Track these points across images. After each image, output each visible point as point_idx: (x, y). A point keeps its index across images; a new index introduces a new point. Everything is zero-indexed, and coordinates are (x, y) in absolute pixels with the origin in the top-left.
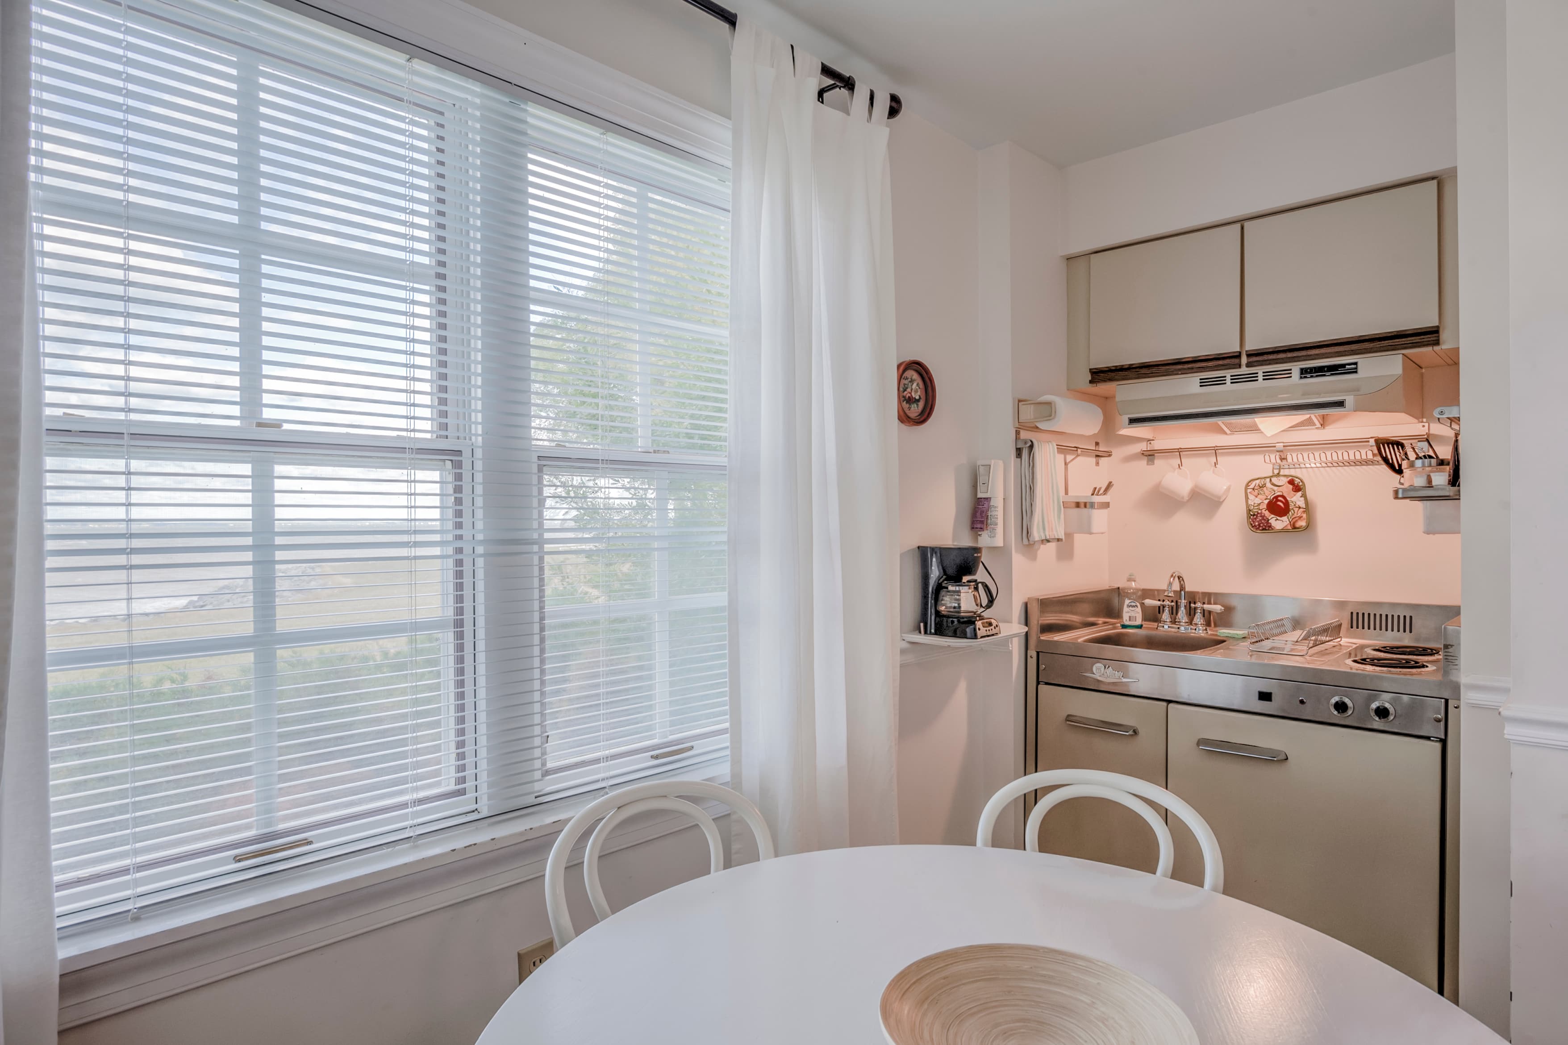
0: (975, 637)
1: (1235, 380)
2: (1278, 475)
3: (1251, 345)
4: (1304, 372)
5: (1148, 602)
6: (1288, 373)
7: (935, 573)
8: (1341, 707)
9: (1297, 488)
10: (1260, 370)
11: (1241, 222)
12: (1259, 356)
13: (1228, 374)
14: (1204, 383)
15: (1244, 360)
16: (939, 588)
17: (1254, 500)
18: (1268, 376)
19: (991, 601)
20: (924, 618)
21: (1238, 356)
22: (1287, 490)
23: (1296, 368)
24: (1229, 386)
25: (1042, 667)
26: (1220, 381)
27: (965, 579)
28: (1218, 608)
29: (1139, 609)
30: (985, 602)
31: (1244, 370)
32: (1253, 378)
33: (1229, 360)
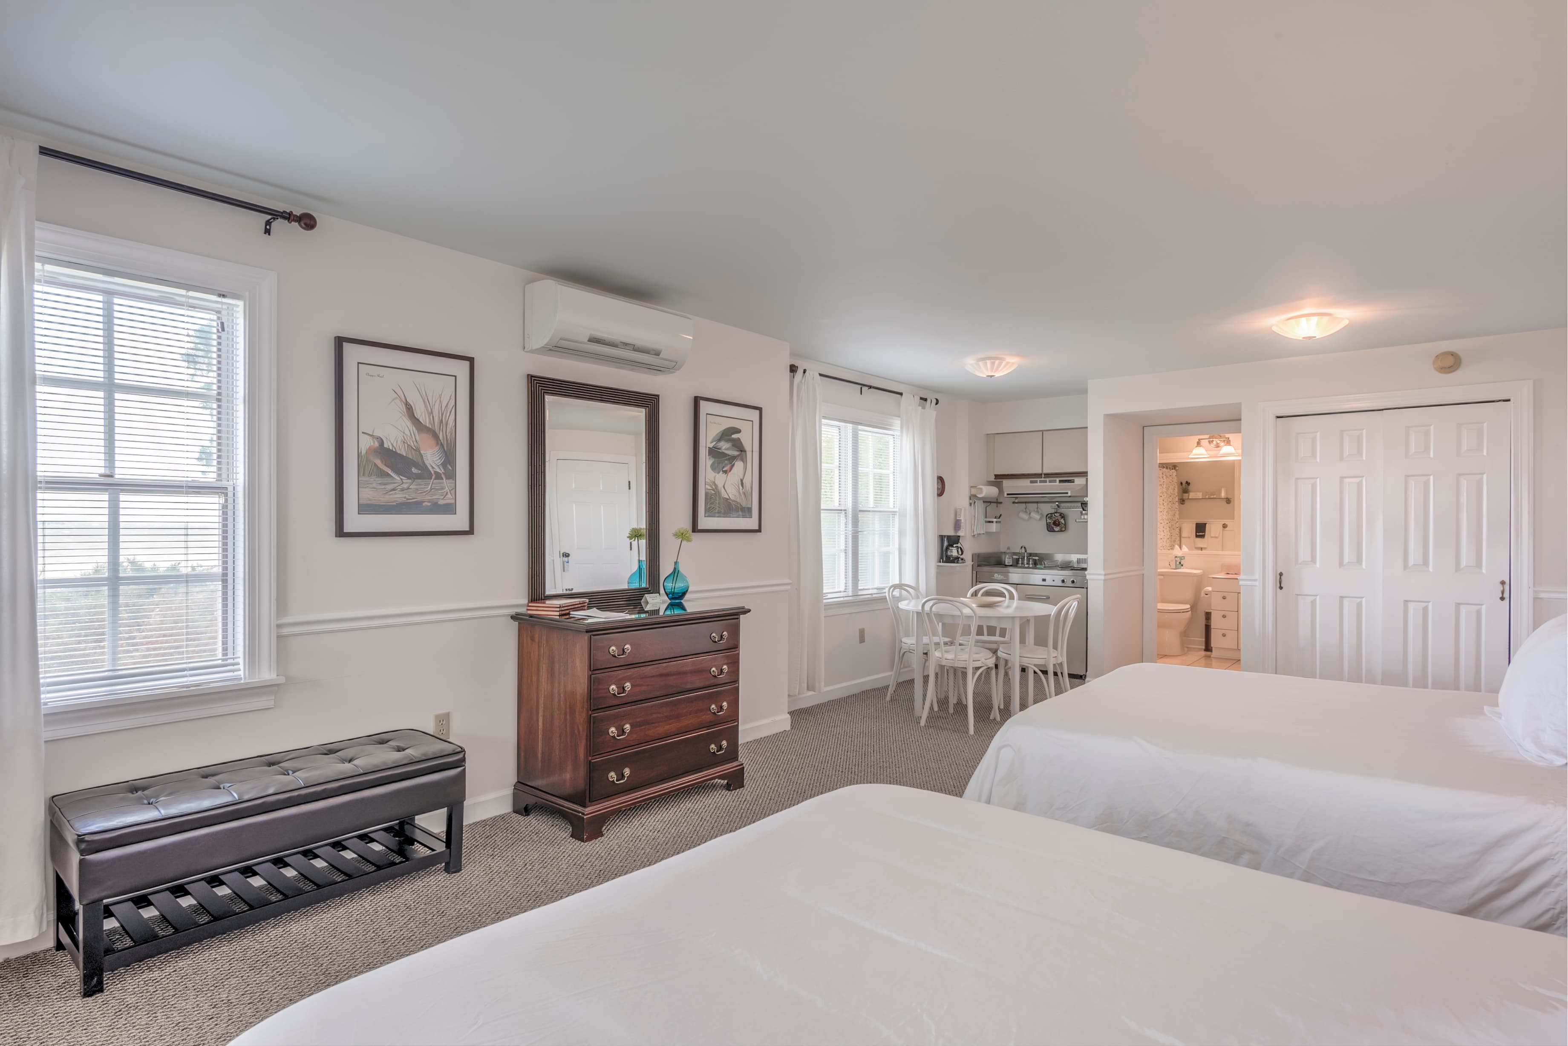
0: (958, 563)
1: (1041, 482)
2: (1056, 513)
3: (1045, 471)
4: (1060, 481)
5: (1014, 557)
6: (1055, 481)
7: (946, 543)
8: (1073, 582)
9: (1062, 517)
10: (1048, 480)
11: (1043, 431)
12: (1048, 475)
13: (1038, 480)
14: (1031, 482)
15: (1043, 476)
16: (947, 548)
17: (1049, 521)
18: (1050, 482)
19: (962, 554)
20: (942, 557)
21: (1041, 474)
22: (1059, 518)
23: (1058, 480)
24: (1039, 484)
25: (978, 576)
26: (1036, 482)
27: (954, 546)
28: (1037, 558)
29: (1011, 559)
30: (960, 553)
31: (1043, 479)
32: (1045, 482)
33: (1039, 475)
